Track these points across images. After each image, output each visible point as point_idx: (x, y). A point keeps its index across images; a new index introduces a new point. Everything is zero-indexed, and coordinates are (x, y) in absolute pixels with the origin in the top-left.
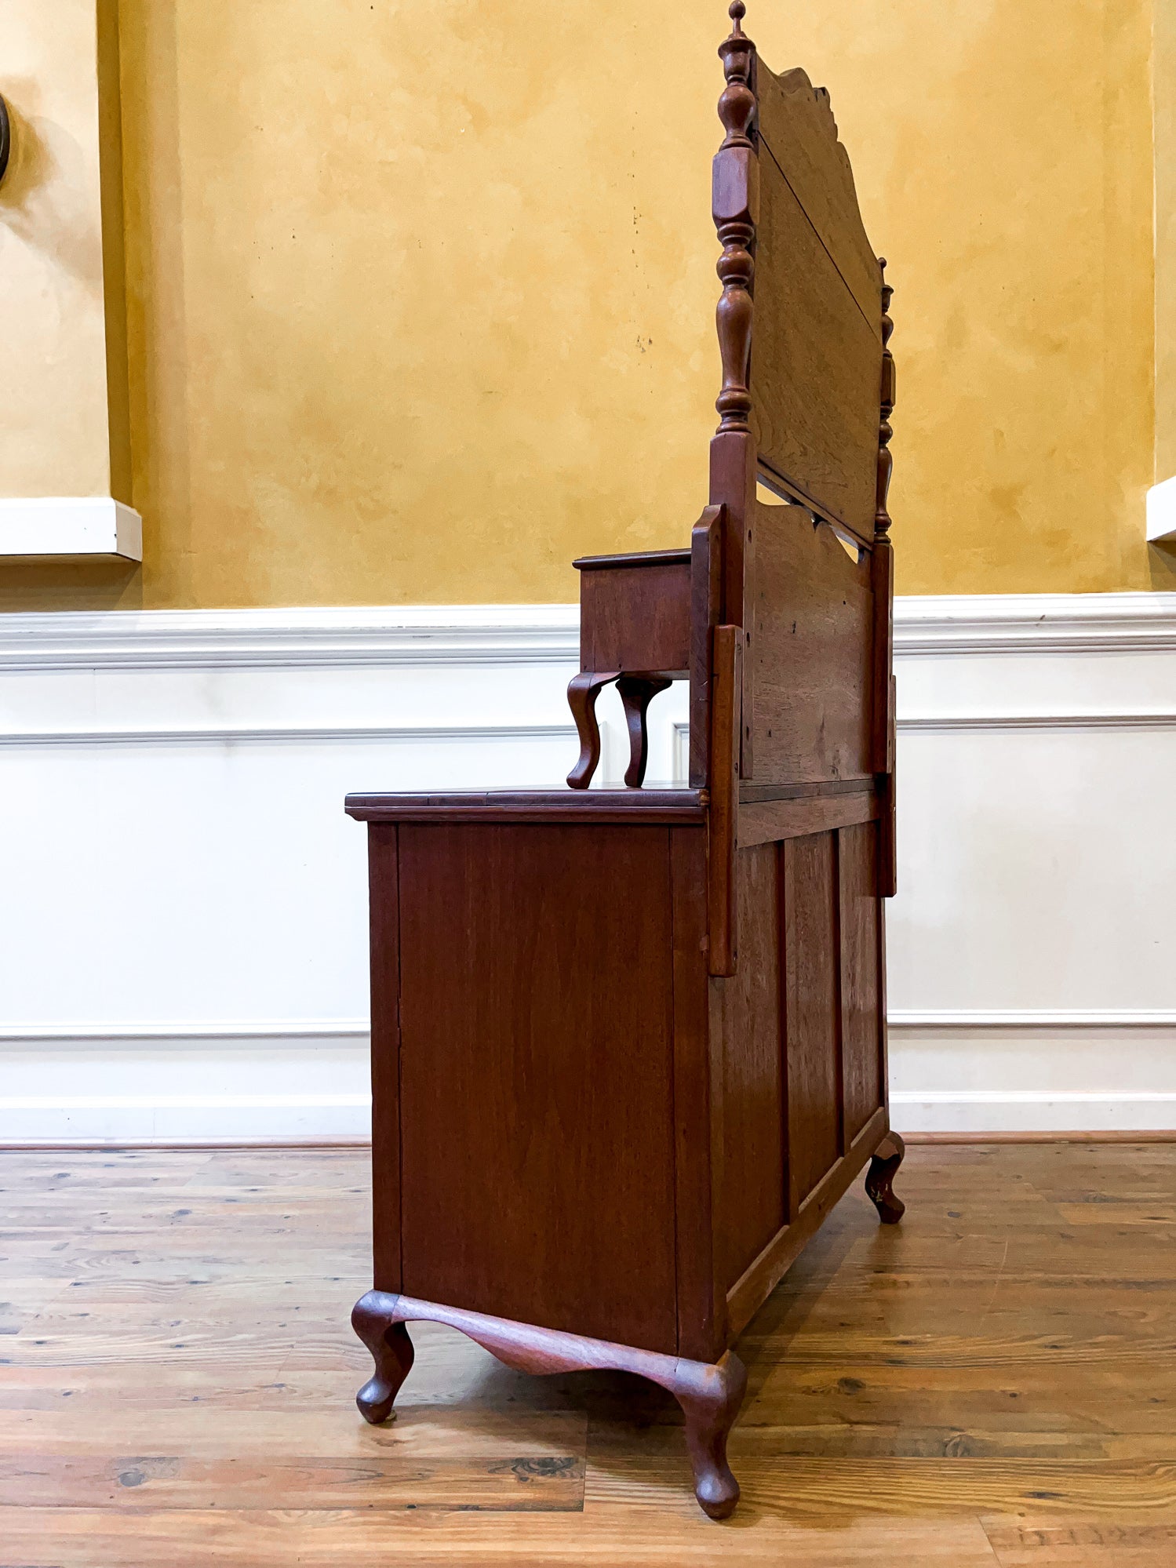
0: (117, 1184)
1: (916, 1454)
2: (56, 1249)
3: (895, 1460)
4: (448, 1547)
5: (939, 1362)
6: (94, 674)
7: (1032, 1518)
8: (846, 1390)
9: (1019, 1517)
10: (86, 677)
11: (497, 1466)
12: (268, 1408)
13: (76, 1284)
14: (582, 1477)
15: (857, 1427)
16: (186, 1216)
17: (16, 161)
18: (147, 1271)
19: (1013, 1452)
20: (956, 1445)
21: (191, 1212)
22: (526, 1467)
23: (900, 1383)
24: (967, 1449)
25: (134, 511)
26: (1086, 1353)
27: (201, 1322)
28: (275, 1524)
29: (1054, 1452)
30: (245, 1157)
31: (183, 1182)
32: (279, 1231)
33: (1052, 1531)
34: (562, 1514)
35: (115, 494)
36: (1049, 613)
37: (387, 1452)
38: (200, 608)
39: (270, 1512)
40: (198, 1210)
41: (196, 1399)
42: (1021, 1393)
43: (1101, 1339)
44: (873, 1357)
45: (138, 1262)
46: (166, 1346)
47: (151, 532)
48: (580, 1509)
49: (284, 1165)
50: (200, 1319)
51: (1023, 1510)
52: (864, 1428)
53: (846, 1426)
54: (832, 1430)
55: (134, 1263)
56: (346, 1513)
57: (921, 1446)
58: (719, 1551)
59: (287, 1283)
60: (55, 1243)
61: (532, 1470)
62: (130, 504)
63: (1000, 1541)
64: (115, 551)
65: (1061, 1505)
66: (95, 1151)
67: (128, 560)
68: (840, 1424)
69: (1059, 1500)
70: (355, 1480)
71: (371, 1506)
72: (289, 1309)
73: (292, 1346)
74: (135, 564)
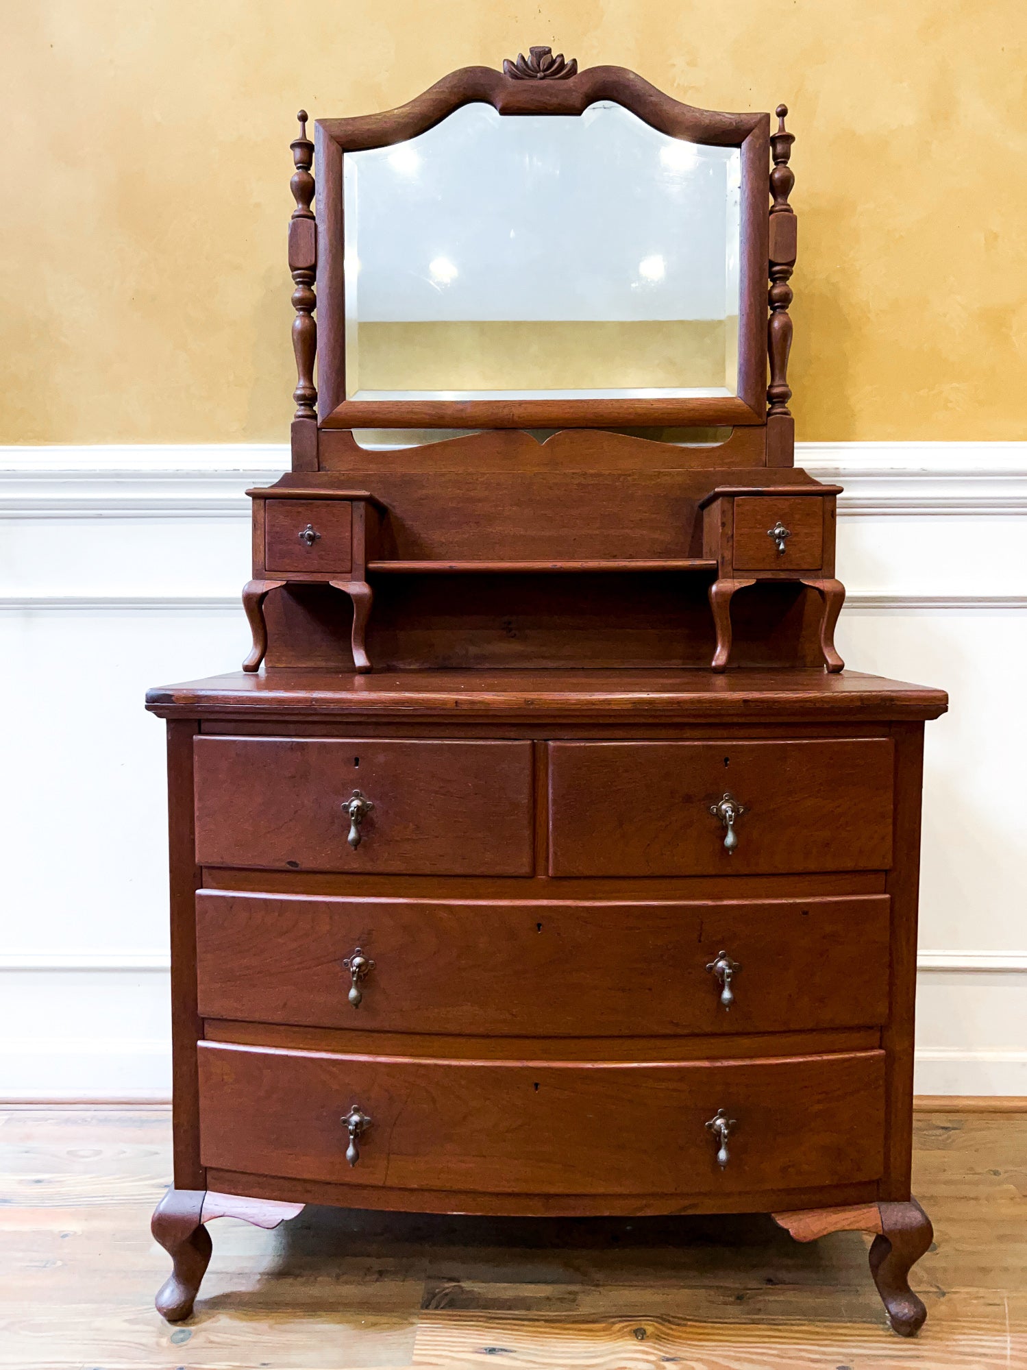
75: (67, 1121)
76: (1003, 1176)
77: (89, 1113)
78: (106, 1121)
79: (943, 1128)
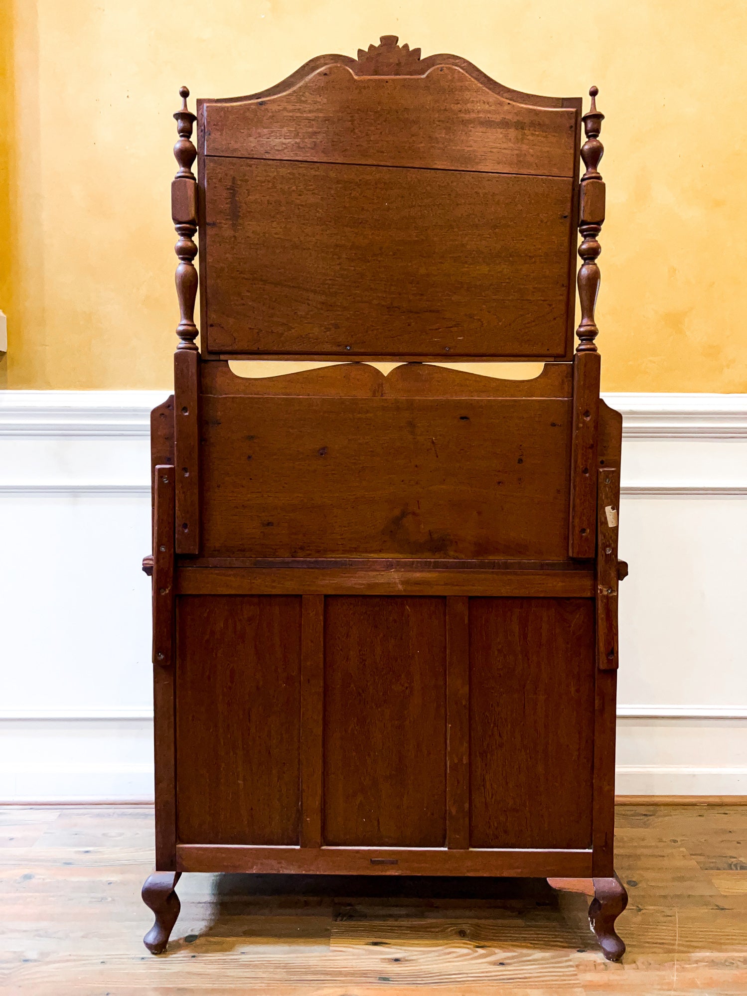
30: (84, 814)
31: (32, 842)
74: (4, 353)
75: (98, 815)
76: (679, 843)
77: (111, 810)
78: (123, 815)
79: (645, 815)
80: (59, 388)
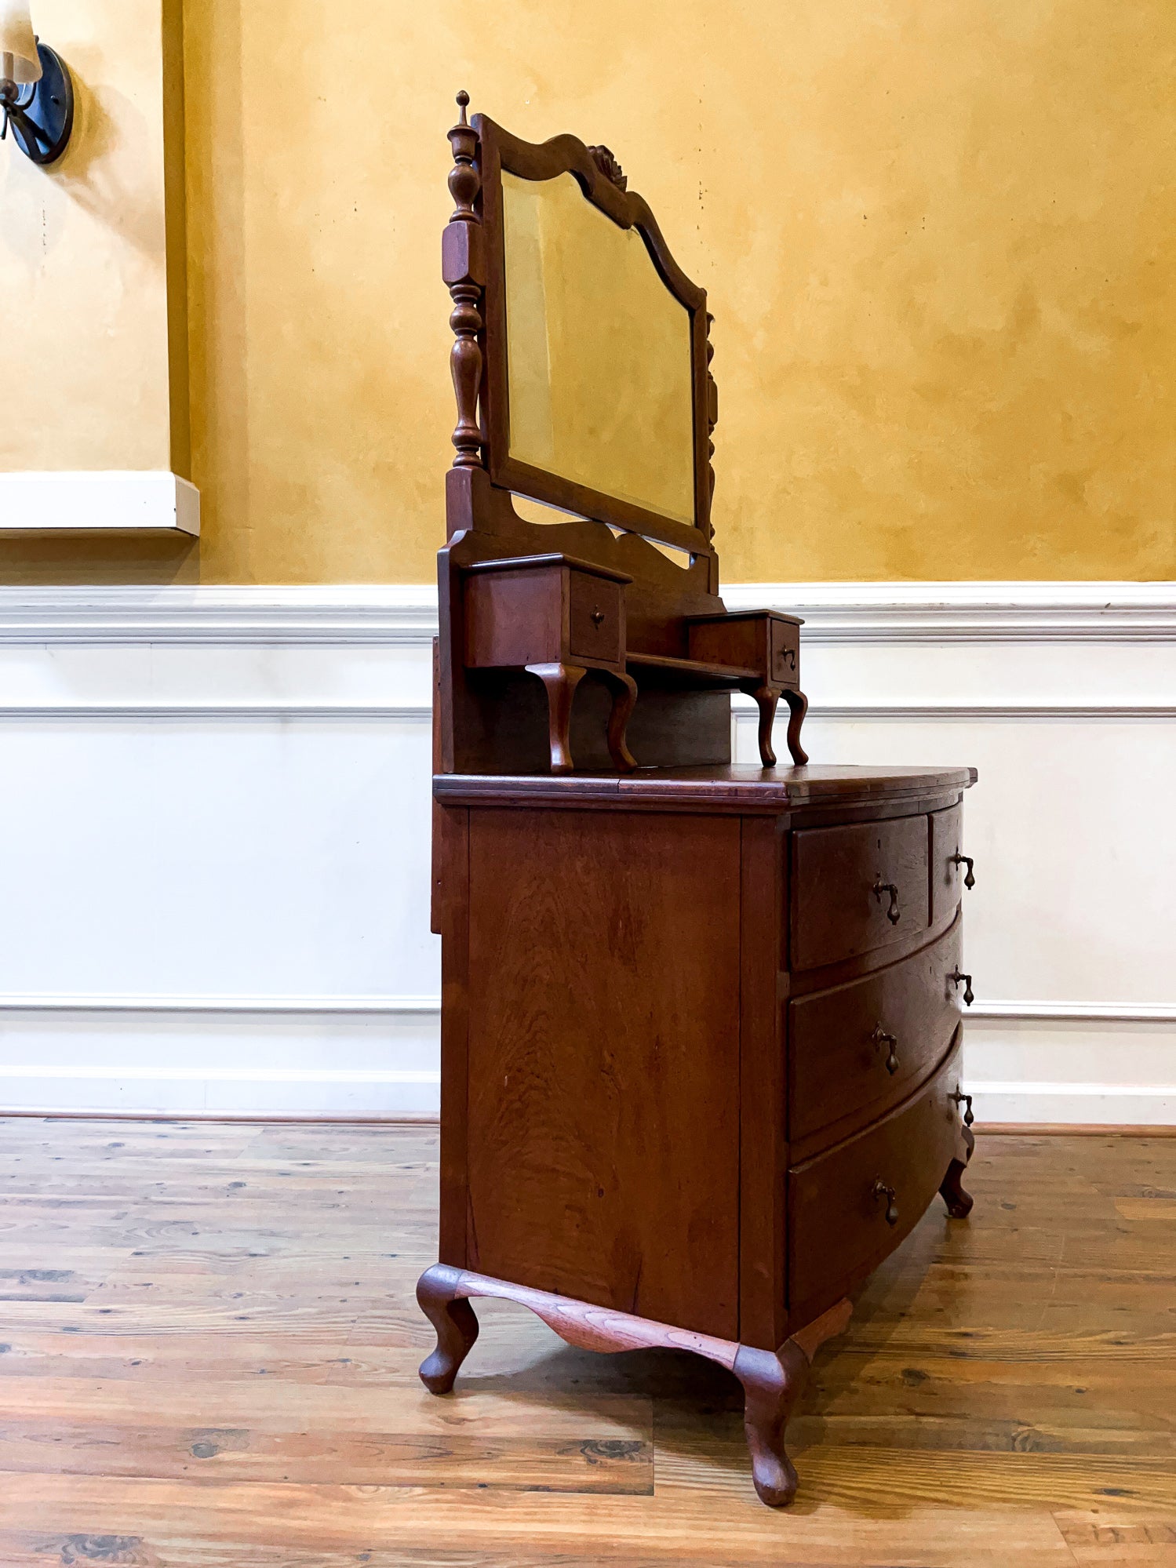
0: (172, 1155)
1: (986, 1447)
2: (117, 1218)
3: (964, 1453)
4: (520, 1527)
5: (1002, 1357)
6: (151, 648)
7: (1104, 1514)
8: (911, 1380)
9: (1092, 1513)
10: (143, 651)
11: (566, 1447)
12: (333, 1383)
13: (137, 1254)
14: (650, 1461)
15: (924, 1419)
16: (241, 1188)
17: (79, 130)
18: (206, 1242)
19: (1082, 1448)
20: (1026, 1439)
21: (245, 1185)
22: (594, 1449)
23: (966, 1376)
24: (1037, 1444)
25: (191, 485)
26: (1151, 1350)
27: (264, 1295)
28: (348, 1498)
29: (1123, 1449)
30: (294, 1131)
31: (235, 1155)
32: (334, 1206)
33: (1126, 1529)
34: (633, 1497)
35: (175, 469)
36: (1114, 601)
37: (455, 1430)
38: (257, 584)
39: (342, 1487)
40: (252, 1183)
41: (263, 1372)
42: (1087, 1389)
43: (1165, 1336)
44: (935, 1347)
45: (197, 1233)
46: (229, 1318)
47: (208, 507)
48: (650, 1493)
49: (338, 1140)
50: (262, 1292)
51: (1095, 1506)
52: (932, 1420)
53: (913, 1417)
54: (900, 1421)
55: (193, 1234)
56: (418, 1490)
57: (991, 1440)
58: (795, 1539)
59: (345, 1258)
60: (113, 1212)
61: (601, 1453)
62: (188, 478)
63: (1071, 1537)
64: (174, 525)
65: (1133, 1502)
66: (148, 1121)
67: (186, 534)
68: (906, 1415)
69: (1132, 1498)
70: (425, 1457)
71: (443, 1484)
72: (350, 1284)
73: (354, 1321)
74: (193, 539)
80: (266, 583)
